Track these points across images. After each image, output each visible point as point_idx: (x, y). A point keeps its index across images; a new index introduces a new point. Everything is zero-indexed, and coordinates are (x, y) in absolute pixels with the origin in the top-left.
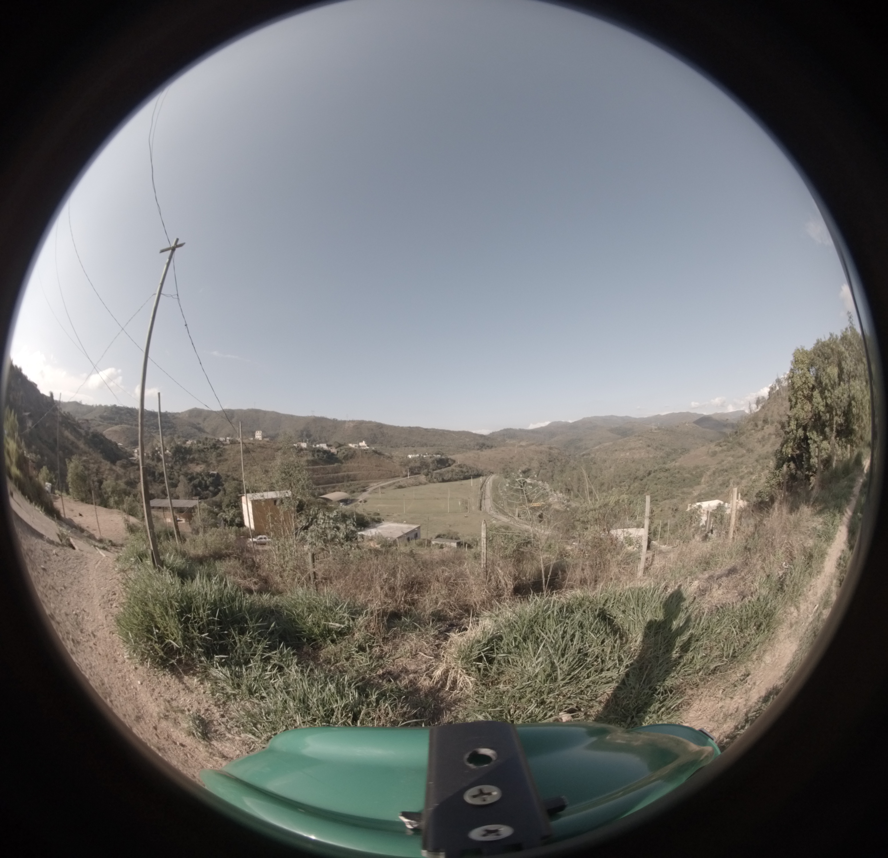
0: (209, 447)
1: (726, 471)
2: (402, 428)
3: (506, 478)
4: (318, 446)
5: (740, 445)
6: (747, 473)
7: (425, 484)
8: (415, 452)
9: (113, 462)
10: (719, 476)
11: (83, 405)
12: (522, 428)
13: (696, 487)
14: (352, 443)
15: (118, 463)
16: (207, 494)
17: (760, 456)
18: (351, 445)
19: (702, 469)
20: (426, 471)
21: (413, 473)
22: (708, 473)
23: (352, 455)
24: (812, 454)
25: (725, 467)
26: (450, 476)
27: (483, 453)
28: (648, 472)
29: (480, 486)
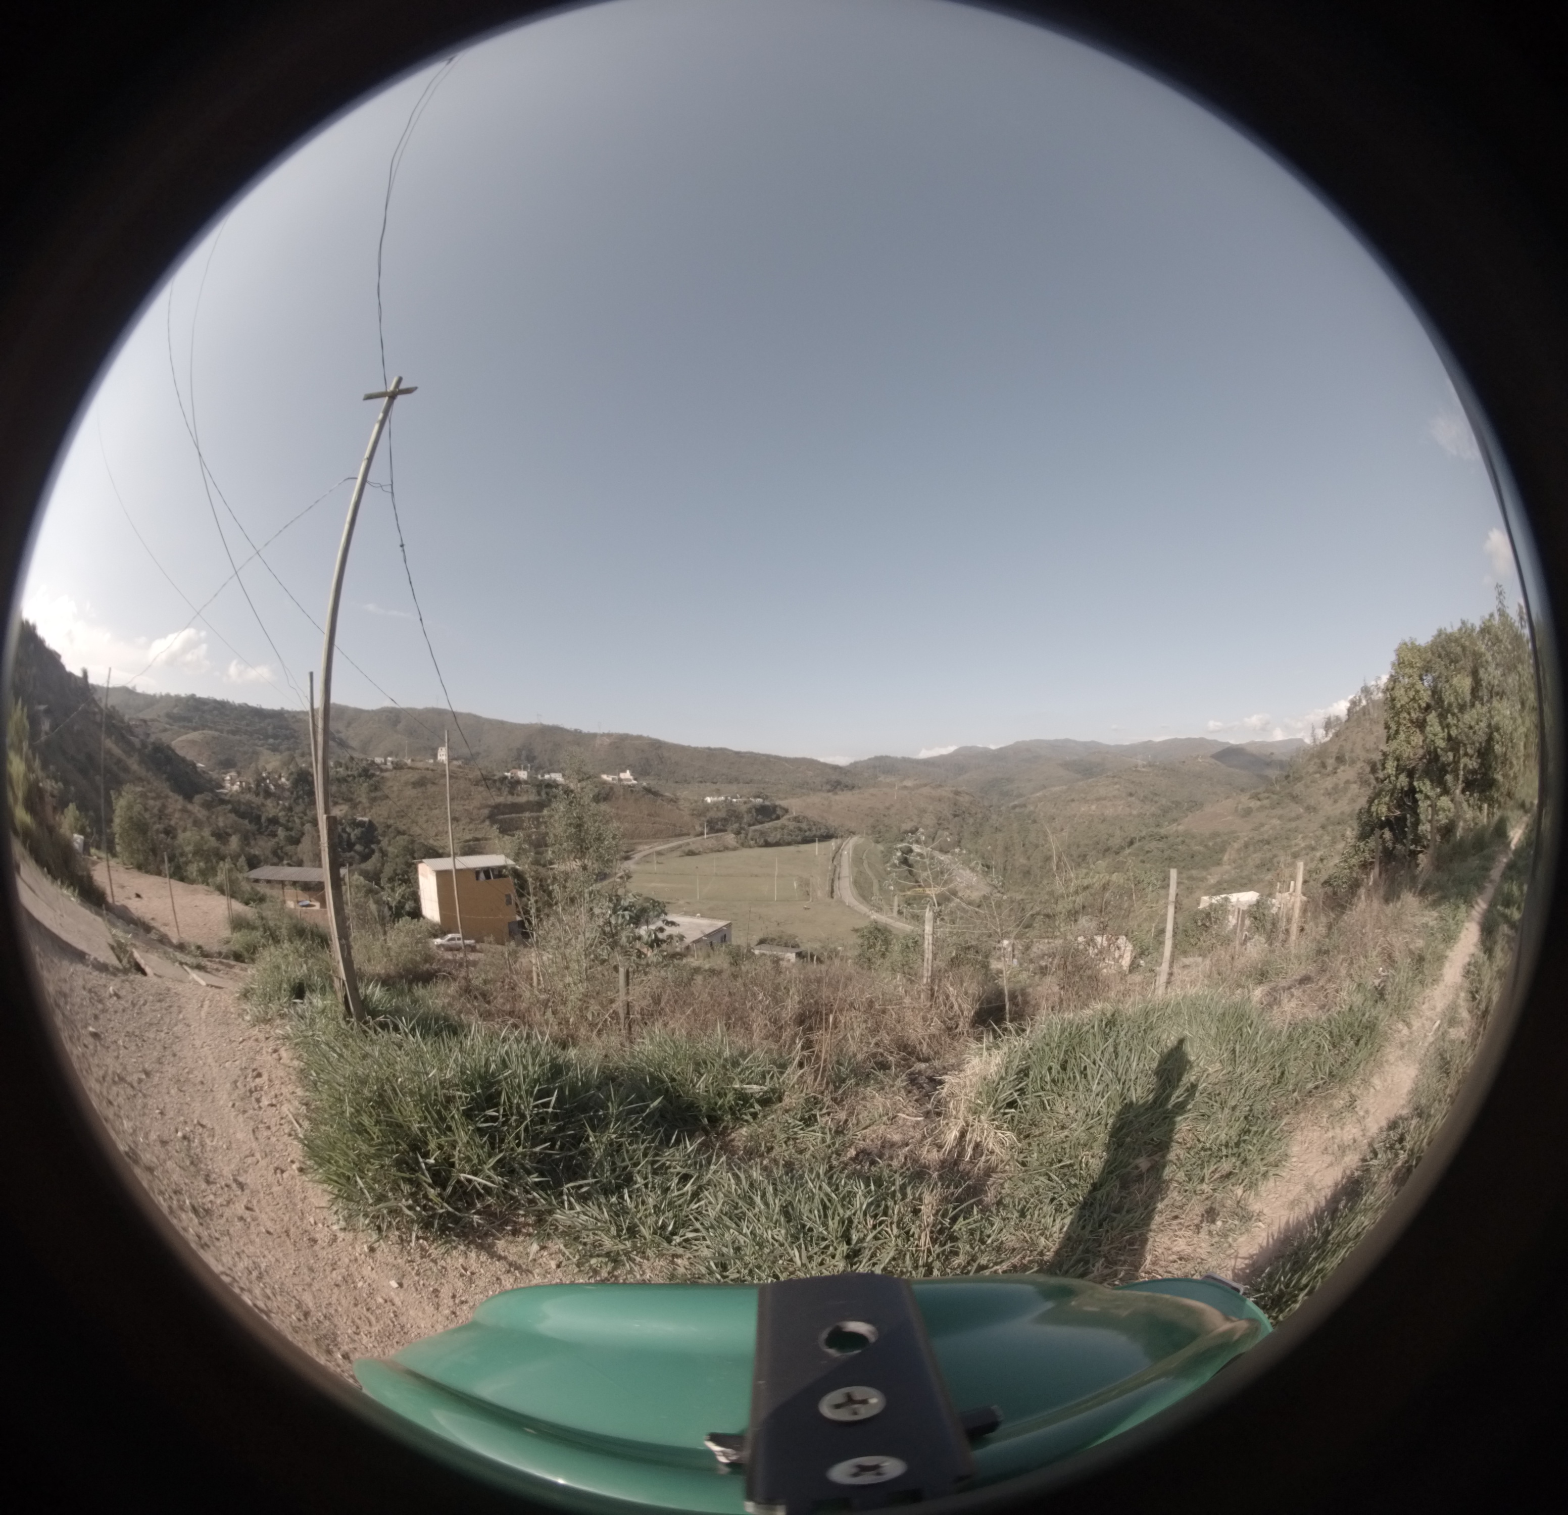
0: (356, 773)
1: (1268, 843)
2: (696, 749)
3: (878, 842)
4: (547, 776)
5: (1295, 798)
6: (1305, 848)
7: (735, 849)
8: (718, 793)
9: (189, 798)
10: (1255, 852)
11: (138, 694)
12: (906, 756)
13: (1213, 870)
14: (608, 774)
15: (198, 798)
16: (351, 857)
17: (1328, 819)
18: (605, 777)
19: (1226, 838)
20: (736, 826)
21: (713, 829)
22: (1236, 845)
23: (608, 795)
24: (1422, 817)
25: (1266, 837)
26: (779, 836)
27: (837, 797)
28: (1128, 840)
29: (831, 855)
